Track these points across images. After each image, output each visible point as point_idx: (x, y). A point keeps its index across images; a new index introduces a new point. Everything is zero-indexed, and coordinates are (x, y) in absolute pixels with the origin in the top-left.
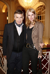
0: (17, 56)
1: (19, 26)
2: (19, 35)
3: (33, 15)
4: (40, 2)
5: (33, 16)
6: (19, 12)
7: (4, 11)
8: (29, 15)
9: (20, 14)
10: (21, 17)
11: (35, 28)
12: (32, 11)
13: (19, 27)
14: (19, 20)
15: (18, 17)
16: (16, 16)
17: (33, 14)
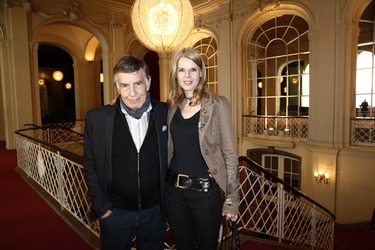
0: (137, 223)
1: (137, 114)
2: (138, 148)
3: (194, 70)
4: (201, 30)
6: (127, 67)
7: (90, 57)
8: (182, 70)
9: (132, 71)
10: (138, 83)
11: (206, 119)
12: (192, 57)
13: (138, 118)
14: (133, 94)
15: (125, 85)
16: (119, 80)
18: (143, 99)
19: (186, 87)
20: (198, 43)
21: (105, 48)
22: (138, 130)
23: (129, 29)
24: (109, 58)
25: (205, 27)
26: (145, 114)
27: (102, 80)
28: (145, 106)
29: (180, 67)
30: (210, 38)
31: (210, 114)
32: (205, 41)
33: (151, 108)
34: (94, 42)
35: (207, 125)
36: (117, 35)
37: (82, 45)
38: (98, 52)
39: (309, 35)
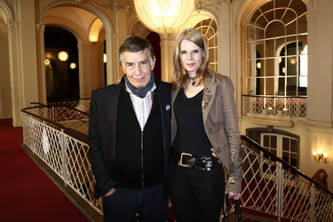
2: (142, 126)
3: (196, 51)
4: (202, 12)
5: (197, 57)
6: (132, 46)
7: (94, 38)
8: (184, 52)
9: (137, 51)
10: (143, 63)
11: (210, 97)
13: (142, 97)
14: (138, 72)
15: (131, 64)
17: (197, 48)
18: (148, 78)
19: (189, 69)
20: (199, 25)
21: (109, 29)
22: (142, 108)
23: (132, 11)
24: (112, 39)
25: (205, 9)
26: (149, 93)
27: (105, 61)
28: (149, 86)
29: (183, 49)
30: (210, 20)
31: (213, 93)
32: (206, 22)
33: (155, 87)
34: (98, 24)
35: (211, 103)
36: (120, 17)
37: (86, 27)
38: (102, 33)
39: (307, 16)
